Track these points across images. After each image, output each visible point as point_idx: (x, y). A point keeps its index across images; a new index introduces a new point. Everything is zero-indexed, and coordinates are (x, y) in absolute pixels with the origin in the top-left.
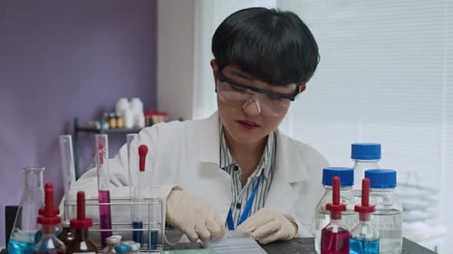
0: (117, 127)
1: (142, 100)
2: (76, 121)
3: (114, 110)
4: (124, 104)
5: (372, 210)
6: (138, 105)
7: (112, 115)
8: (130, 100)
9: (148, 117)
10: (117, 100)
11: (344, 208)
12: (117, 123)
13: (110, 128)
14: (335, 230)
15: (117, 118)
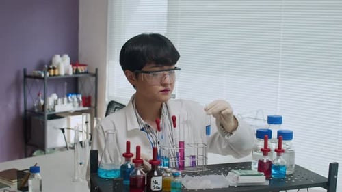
0: (54, 75)
1: (69, 56)
2: (25, 71)
3: (51, 63)
4: (57, 59)
5: (283, 151)
6: (67, 59)
7: (51, 67)
8: (61, 56)
9: (75, 68)
10: (53, 56)
11: (270, 150)
12: (54, 72)
13: (50, 76)
14: (265, 161)
15: (54, 68)
